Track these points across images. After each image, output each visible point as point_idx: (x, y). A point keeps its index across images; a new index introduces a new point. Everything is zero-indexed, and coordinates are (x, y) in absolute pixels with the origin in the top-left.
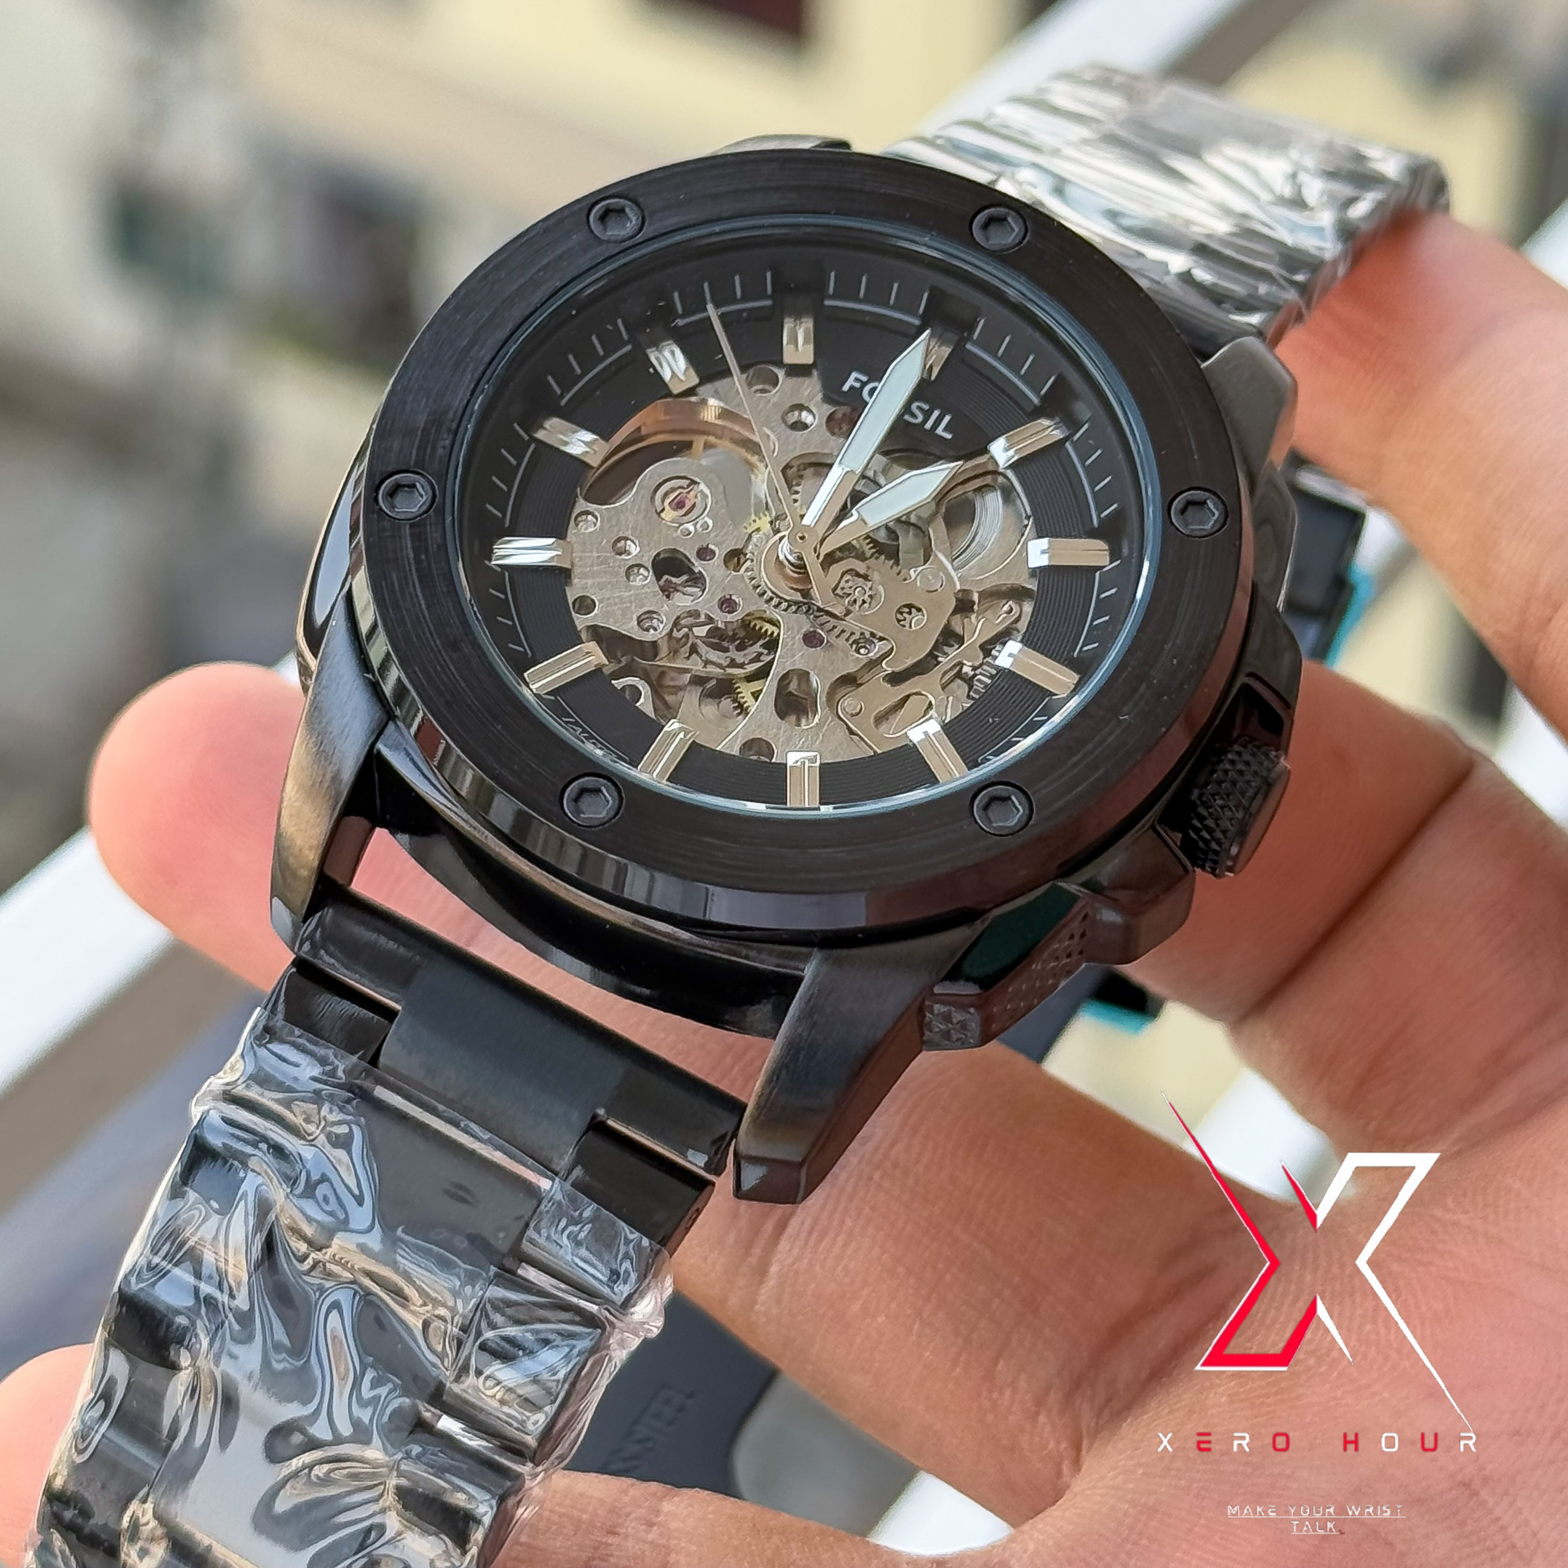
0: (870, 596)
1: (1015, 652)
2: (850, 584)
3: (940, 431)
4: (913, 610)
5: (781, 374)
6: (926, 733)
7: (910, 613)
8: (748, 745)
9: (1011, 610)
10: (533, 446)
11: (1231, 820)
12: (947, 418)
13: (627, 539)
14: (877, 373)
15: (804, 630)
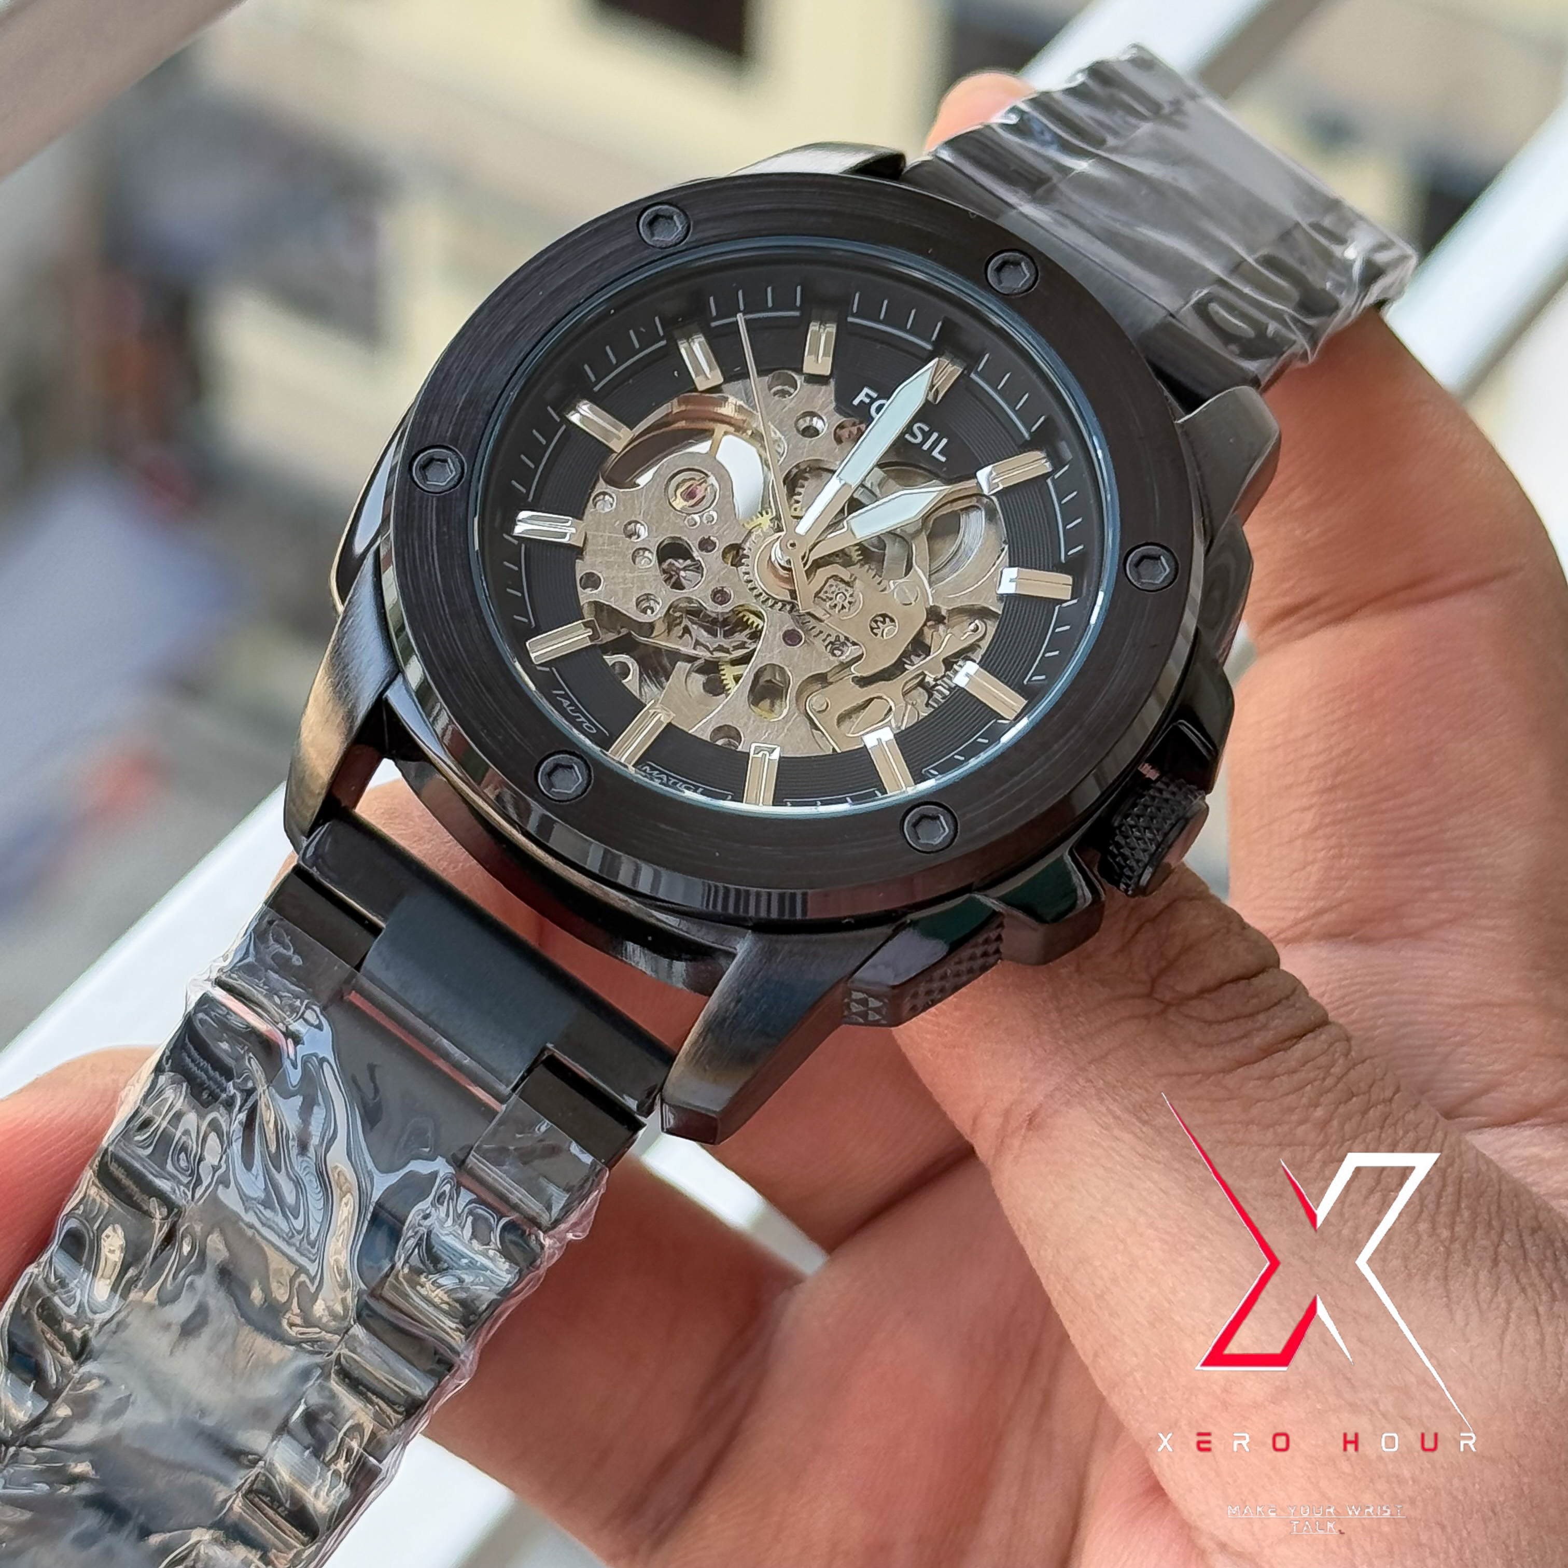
0: (850, 603)
1: (972, 673)
2: (833, 589)
3: (935, 453)
4: (887, 620)
5: (799, 380)
6: (879, 740)
7: (884, 622)
8: (719, 731)
9: (977, 628)
10: (564, 427)
11: (1144, 851)
12: (944, 441)
13: (637, 522)
14: (886, 392)
15: (785, 629)
